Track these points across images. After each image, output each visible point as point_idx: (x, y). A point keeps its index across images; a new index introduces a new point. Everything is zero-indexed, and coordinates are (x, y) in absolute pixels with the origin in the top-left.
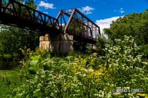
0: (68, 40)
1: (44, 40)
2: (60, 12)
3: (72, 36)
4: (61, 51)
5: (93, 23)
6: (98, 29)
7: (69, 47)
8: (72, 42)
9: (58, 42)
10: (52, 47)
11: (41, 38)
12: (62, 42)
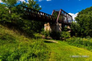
1: (47, 26)
2: (53, 11)
3: (61, 24)
5: (67, 14)
6: (71, 17)
8: (61, 27)
9: (55, 27)
11: (45, 25)
12: (56, 27)
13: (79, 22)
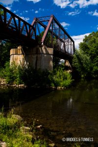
0: (47, 53)
1: (16, 54)
3: (52, 49)
4: (38, 67)
6: (72, 43)
7: (49, 63)
8: (52, 56)
9: (35, 56)
10: (27, 62)
11: (12, 51)
12: (38, 56)
13: (90, 52)
